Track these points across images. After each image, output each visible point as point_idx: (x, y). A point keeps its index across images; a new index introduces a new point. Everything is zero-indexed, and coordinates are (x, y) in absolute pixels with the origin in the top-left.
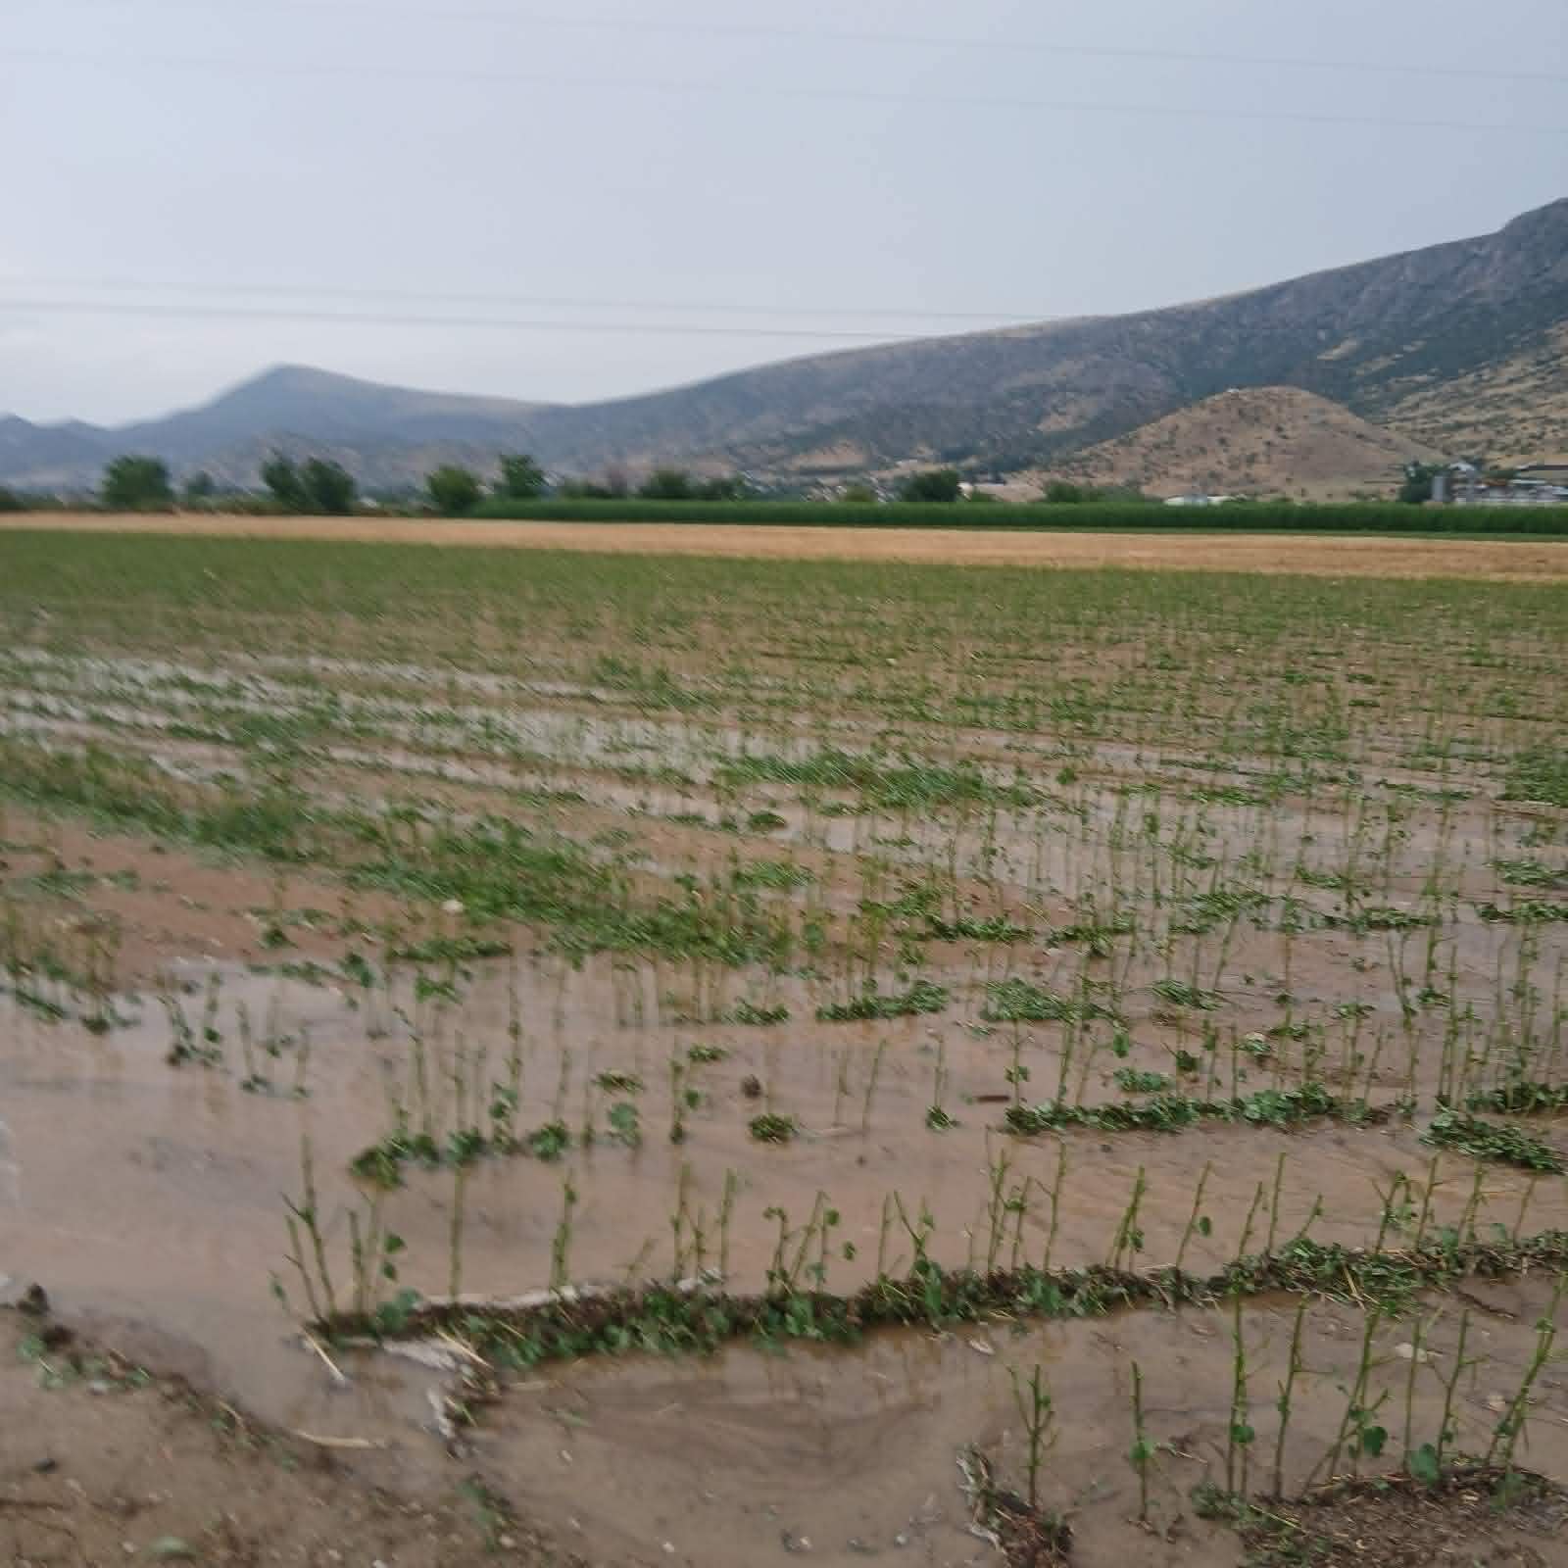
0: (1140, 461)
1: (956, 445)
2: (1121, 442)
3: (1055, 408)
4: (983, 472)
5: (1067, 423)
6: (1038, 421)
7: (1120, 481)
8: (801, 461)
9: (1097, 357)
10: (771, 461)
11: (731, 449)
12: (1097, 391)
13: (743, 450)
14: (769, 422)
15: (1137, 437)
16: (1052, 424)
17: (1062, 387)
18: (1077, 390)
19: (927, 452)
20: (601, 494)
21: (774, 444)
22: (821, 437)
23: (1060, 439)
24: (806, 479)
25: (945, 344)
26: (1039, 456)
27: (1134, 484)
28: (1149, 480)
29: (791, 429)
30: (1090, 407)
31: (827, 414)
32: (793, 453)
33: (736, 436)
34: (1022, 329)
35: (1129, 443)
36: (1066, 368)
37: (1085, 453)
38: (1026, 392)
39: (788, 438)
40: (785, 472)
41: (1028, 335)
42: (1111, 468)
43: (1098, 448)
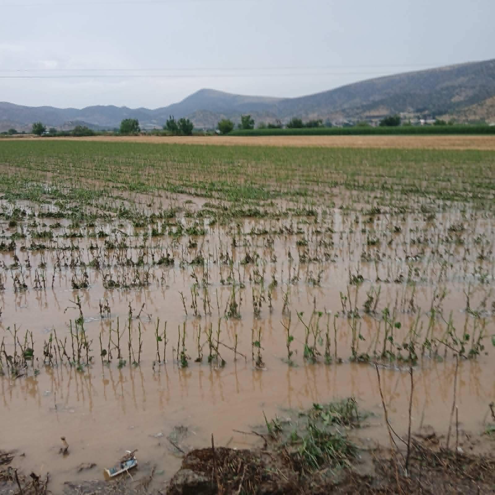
0: (486, 111)
1: (420, 107)
2: (479, 105)
3: (457, 94)
4: (429, 115)
5: (462, 99)
6: (451, 98)
7: (478, 118)
8: (367, 114)
9: (473, 76)
10: (357, 114)
11: (343, 111)
12: (473, 87)
13: (348, 111)
14: (358, 101)
15: (485, 103)
16: (455, 99)
17: (460, 86)
18: (466, 87)
19: (411, 109)
20: (273, 127)
21: (358, 108)
22: (374, 105)
23: (459, 104)
24: (368, 119)
25: (420, 73)
26: (449, 110)
27: (483, 119)
28: (488, 118)
29: (365, 103)
30: (470, 93)
31: (377, 98)
32: (364, 111)
33: (346, 106)
34: (446, 67)
35: (482, 105)
36: (462, 80)
37: (466, 109)
38: (447, 88)
39: (363, 106)
40: (361, 118)
41: (448, 69)
42: (475, 113)
43: (471, 107)
